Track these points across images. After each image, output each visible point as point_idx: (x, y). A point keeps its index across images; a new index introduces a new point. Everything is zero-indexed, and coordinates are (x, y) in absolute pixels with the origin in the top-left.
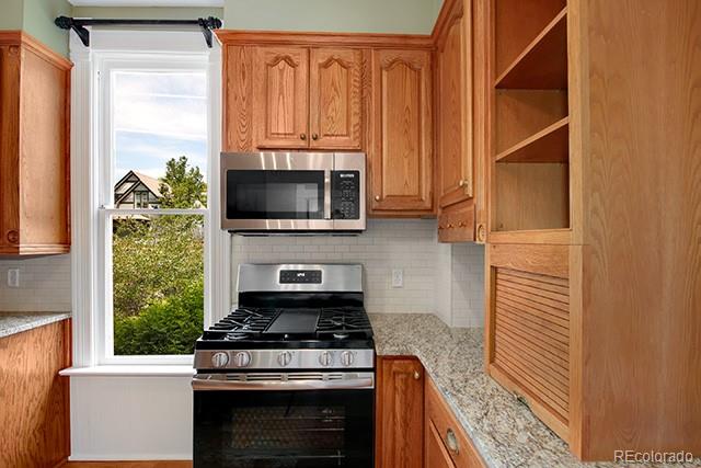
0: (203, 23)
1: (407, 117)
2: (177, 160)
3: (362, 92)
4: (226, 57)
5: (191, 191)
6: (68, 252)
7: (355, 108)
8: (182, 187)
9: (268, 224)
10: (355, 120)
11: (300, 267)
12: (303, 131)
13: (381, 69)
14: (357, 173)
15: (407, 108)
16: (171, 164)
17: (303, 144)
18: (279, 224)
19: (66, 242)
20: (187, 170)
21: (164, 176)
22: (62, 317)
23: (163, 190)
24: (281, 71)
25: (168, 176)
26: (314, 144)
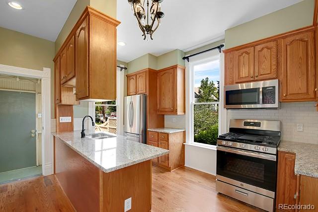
0: (219, 47)
1: (300, 61)
2: (205, 79)
3: (277, 56)
4: (225, 57)
5: (210, 91)
6: (185, 114)
7: (274, 63)
8: (207, 90)
9: (242, 106)
10: (274, 67)
11: (252, 121)
12: (252, 75)
13: (287, 45)
14: (274, 87)
15: (300, 58)
16: (202, 81)
17: (252, 79)
18: (247, 106)
19: (185, 112)
20: (209, 83)
21: (200, 86)
22: (183, 130)
23: (200, 92)
24: (244, 57)
25: (202, 86)
26: (256, 78)
